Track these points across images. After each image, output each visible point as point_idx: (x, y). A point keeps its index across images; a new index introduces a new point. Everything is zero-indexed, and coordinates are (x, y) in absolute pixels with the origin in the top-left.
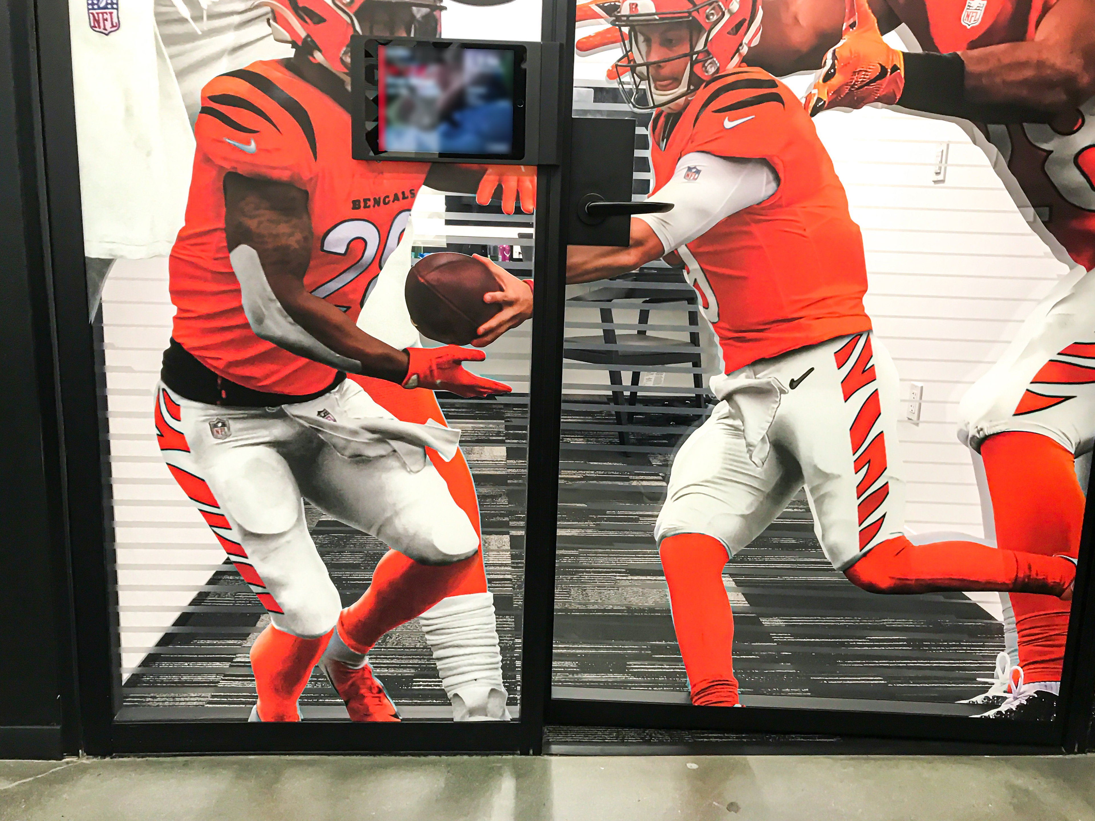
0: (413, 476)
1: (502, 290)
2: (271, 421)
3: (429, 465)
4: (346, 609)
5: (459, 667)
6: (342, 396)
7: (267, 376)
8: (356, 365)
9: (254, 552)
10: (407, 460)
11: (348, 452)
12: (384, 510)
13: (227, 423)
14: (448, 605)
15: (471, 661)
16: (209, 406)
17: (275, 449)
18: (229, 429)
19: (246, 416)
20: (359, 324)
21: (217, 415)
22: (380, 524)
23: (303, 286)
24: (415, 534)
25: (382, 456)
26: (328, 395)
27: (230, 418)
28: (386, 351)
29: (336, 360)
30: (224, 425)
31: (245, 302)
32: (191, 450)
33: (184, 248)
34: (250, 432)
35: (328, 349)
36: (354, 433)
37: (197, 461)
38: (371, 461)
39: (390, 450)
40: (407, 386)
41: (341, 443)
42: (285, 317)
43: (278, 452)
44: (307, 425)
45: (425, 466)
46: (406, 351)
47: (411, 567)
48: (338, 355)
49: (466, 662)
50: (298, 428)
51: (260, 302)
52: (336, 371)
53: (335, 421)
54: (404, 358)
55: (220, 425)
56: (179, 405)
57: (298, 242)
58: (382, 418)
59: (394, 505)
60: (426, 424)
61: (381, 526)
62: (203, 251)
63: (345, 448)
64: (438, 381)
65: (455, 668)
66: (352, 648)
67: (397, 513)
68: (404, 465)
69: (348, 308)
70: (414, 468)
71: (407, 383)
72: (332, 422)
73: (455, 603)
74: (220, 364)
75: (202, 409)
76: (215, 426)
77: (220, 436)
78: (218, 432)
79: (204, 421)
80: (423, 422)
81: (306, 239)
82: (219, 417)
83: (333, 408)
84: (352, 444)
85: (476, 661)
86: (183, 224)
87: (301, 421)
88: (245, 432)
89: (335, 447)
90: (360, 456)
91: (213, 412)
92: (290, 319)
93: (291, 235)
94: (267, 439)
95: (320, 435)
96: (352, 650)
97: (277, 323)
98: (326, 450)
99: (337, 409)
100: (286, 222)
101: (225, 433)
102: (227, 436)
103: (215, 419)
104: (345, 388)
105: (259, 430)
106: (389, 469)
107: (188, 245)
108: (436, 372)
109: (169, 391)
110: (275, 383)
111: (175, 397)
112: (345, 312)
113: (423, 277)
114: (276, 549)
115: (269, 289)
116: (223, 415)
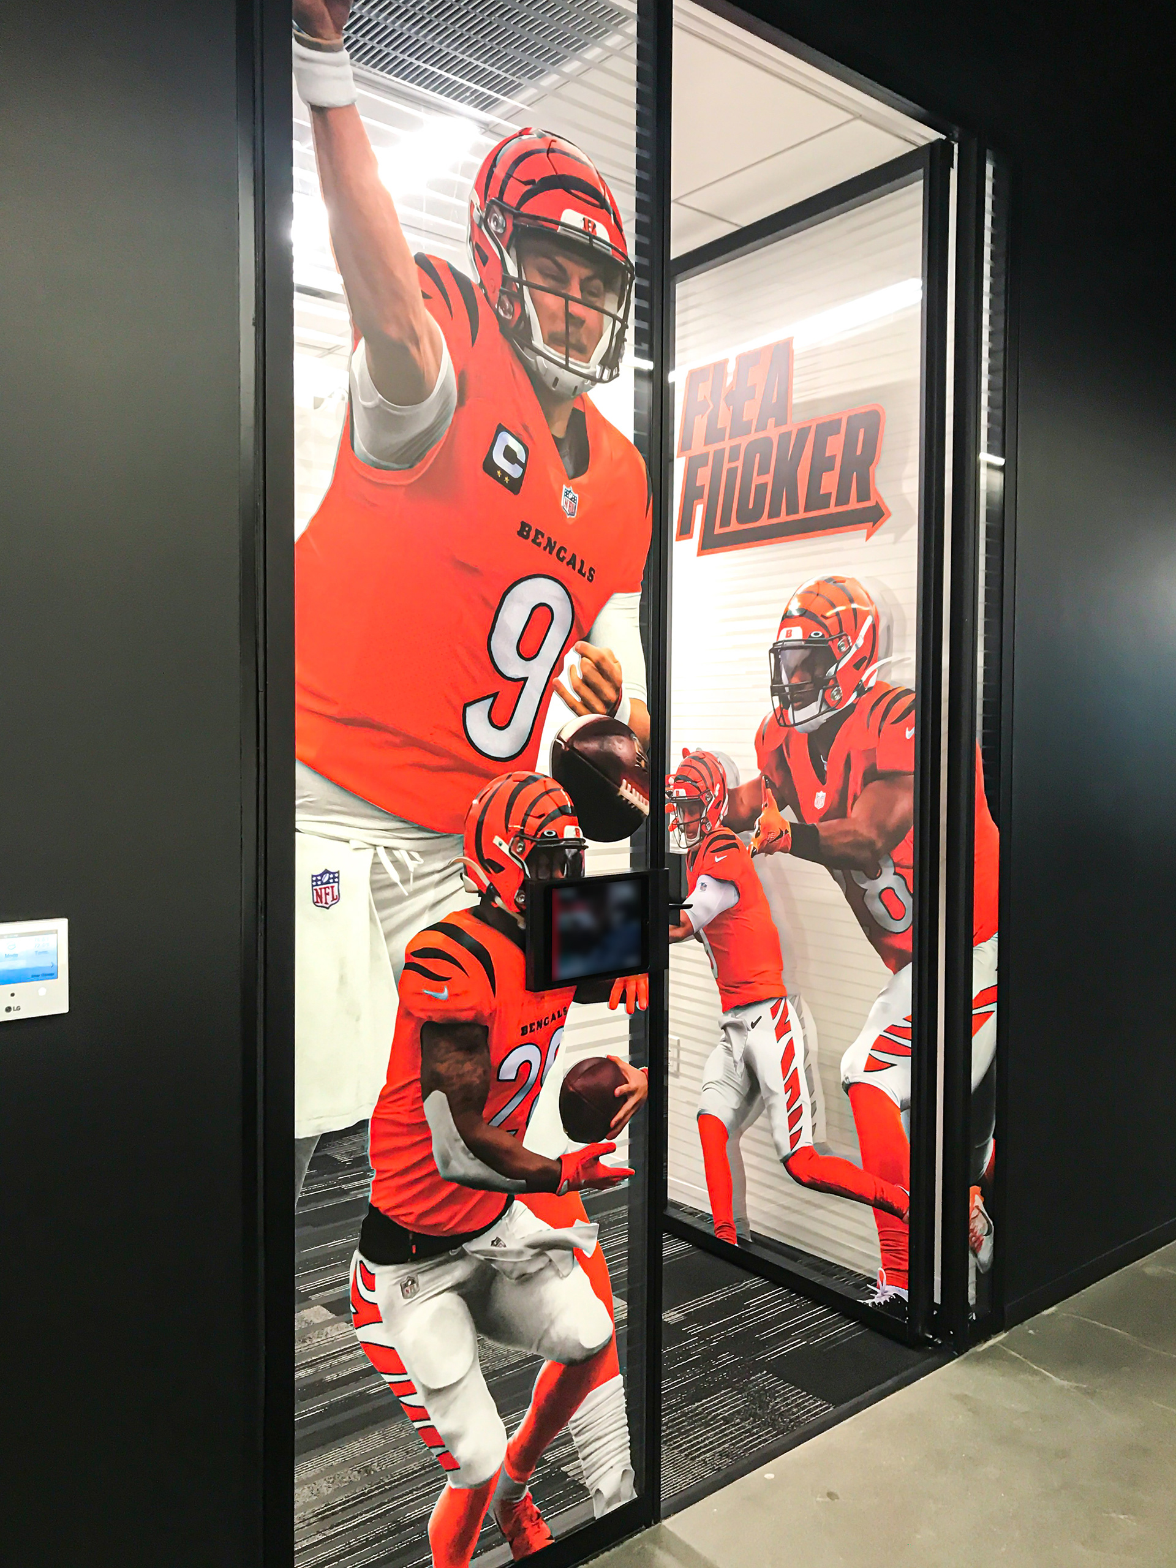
0: (566, 1280)
1: (627, 1082)
2: (453, 1264)
3: (577, 1264)
4: (511, 1439)
5: (600, 1459)
6: (511, 1220)
7: (451, 1218)
8: (521, 1185)
10: (560, 1266)
11: (515, 1274)
12: (542, 1323)
13: (416, 1279)
14: (591, 1400)
15: (608, 1450)
16: (401, 1266)
17: (456, 1292)
18: (418, 1285)
19: (432, 1266)
20: (525, 1145)
21: (407, 1273)
22: (539, 1337)
23: (482, 1119)
24: (566, 1338)
25: (541, 1269)
26: (500, 1221)
27: (419, 1273)
28: (546, 1164)
29: (506, 1186)
30: (413, 1282)
31: (435, 1149)
32: (384, 1320)
33: (386, 1107)
34: (436, 1281)
35: (500, 1176)
36: (520, 1253)
38: (532, 1277)
39: (547, 1260)
40: (561, 1193)
41: (508, 1268)
42: (467, 1154)
43: (459, 1295)
44: (482, 1258)
45: (573, 1267)
46: (559, 1159)
47: (564, 1374)
48: (508, 1180)
49: (602, 1454)
50: (475, 1264)
51: (447, 1145)
52: (506, 1195)
53: (505, 1246)
54: (557, 1167)
55: (410, 1283)
56: (374, 1274)
57: (479, 1077)
58: (541, 1231)
59: (550, 1314)
60: (574, 1226)
61: (540, 1341)
62: (399, 1106)
63: (512, 1272)
64: (583, 1181)
65: (596, 1462)
66: (517, 1479)
67: (552, 1322)
68: (558, 1272)
69: (517, 1131)
70: (565, 1273)
71: (560, 1191)
72: (503, 1248)
73: (596, 1396)
74: (410, 1219)
75: (395, 1271)
76: (406, 1285)
77: (409, 1295)
78: (407, 1291)
79: (396, 1284)
80: (570, 1224)
81: (485, 1072)
82: (409, 1275)
83: (503, 1234)
84: (519, 1265)
85: (612, 1448)
86: (385, 1082)
87: (478, 1256)
88: (432, 1283)
89: (505, 1273)
90: (524, 1275)
91: (404, 1271)
92: (471, 1155)
93: (475, 1071)
94: (449, 1285)
95: (493, 1265)
96: (516, 1482)
97: (461, 1163)
98: (498, 1278)
99: (507, 1233)
100: (470, 1060)
101: (414, 1290)
102: (415, 1293)
103: (405, 1279)
104: (513, 1211)
105: (442, 1277)
106: (545, 1281)
107: (389, 1103)
108: (581, 1174)
109: (366, 1261)
110: (458, 1224)
111: (370, 1266)
112: (514, 1135)
113: (572, 1085)
114: (456, 1398)
115: (455, 1129)
116: (413, 1271)
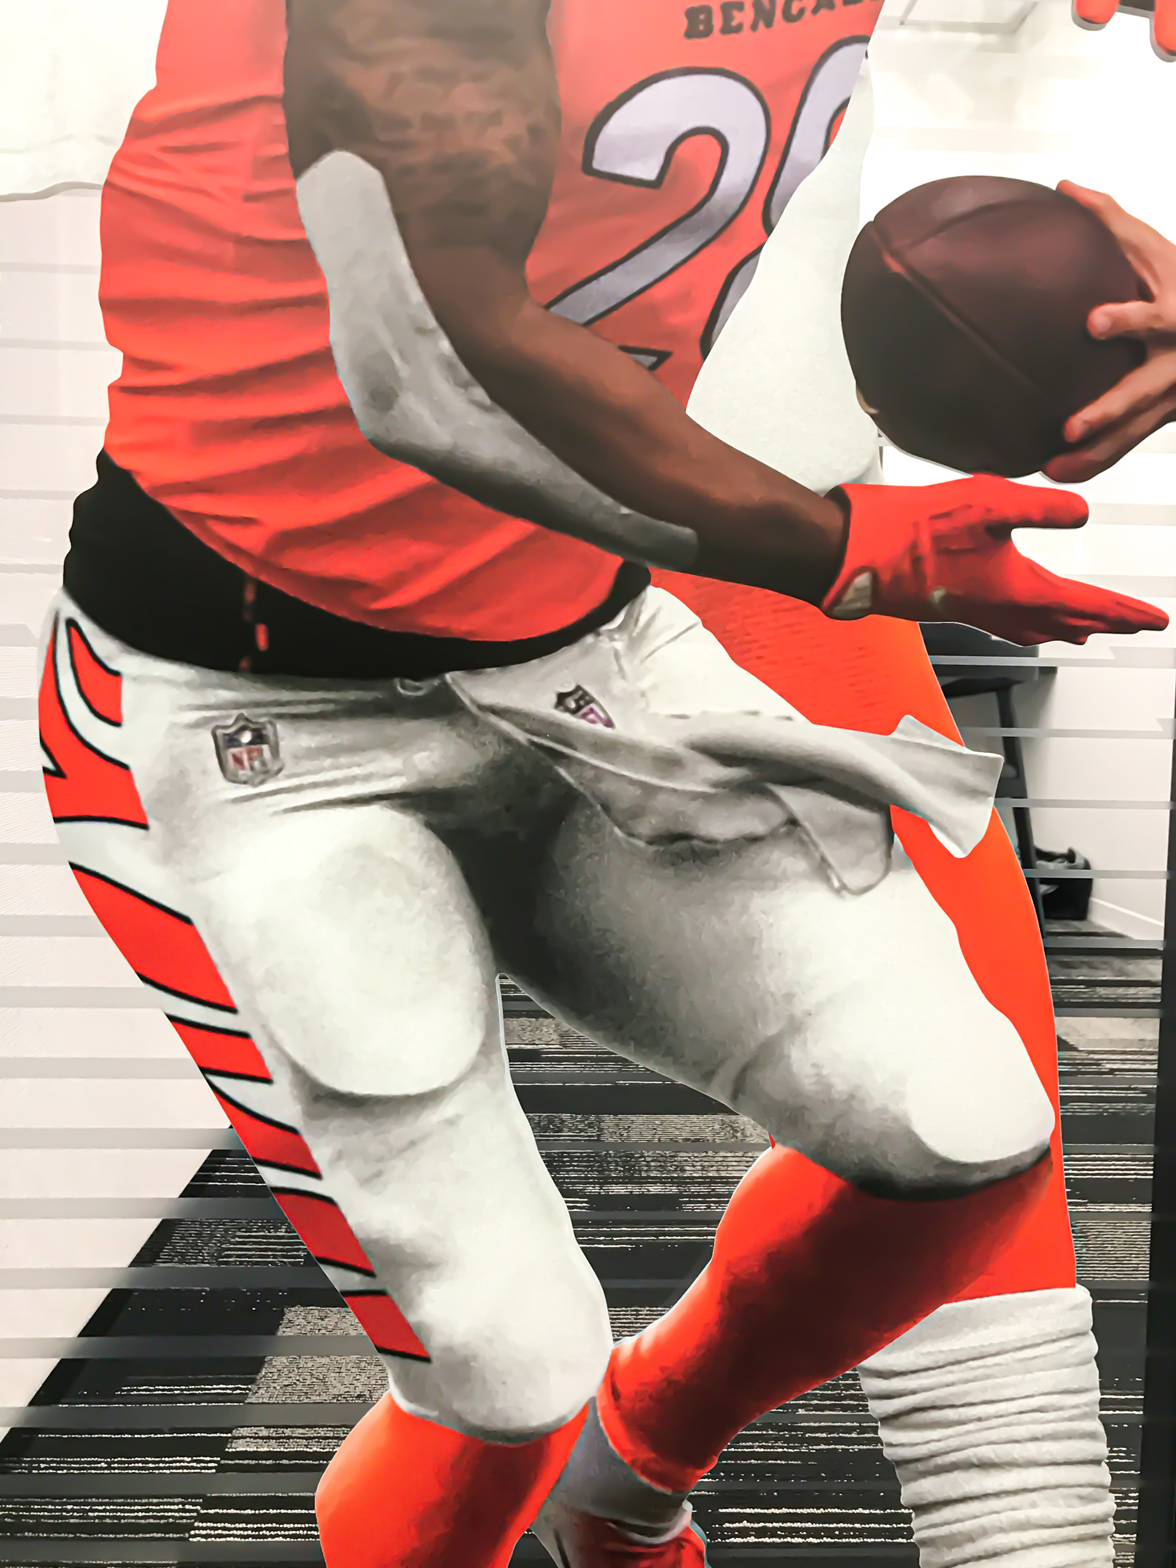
0: (851, 904)
1: (1145, 294)
2: (412, 725)
3: (902, 866)
4: (628, 1343)
5: (984, 1532)
6: (634, 644)
8: (678, 543)
9: (339, 1156)
10: (827, 848)
11: (647, 826)
12: (754, 1015)
13: (269, 731)
14: (949, 1329)
15: (1020, 1515)
16: (214, 676)
17: (421, 816)
18: (275, 752)
19: (330, 707)
20: (695, 410)
21: (237, 705)
22: (744, 1060)
23: (523, 286)
24: (852, 1096)
25: (754, 839)
26: (589, 639)
27: (280, 716)
28: (783, 497)
29: (618, 528)
30: (259, 738)
31: (338, 337)
32: (151, 822)
33: (153, 162)
34: (343, 760)
35: (595, 491)
36: (668, 763)
37: (167, 857)
38: (717, 853)
39: (777, 817)
40: (838, 610)
41: (626, 796)
42: (465, 386)
43: (429, 825)
44: (521, 736)
45: (887, 870)
46: (838, 496)
47: (838, 1206)
48: (625, 511)
49: (1004, 1518)
50: (493, 750)
51: (385, 338)
52: (615, 561)
53: (609, 723)
54: (832, 518)
55: (246, 737)
56: (117, 674)
57: (512, 143)
58: (755, 713)
59: (789, 997)
60: (894, 735)
61: (745, 1070)
62: (208, 170)
63: (637, 812)
64: (938, 594)
65: (970, 1538)
66: (645, 1471)
67: (795, 1027)
68: (822, 869)
69: (663, 357)
70: (854, 879)
71: (838, 600)
72: (599, 727)
73: (973, 1322)
74: (250, 539)
75: (189, 685)
76: (232, 740)
77: (245, 773)
78: (238, 760)
79: (197, 725)
80: (885, 727)
81: (535, 132)
82: (245, 712)
83: (603, 680)
84: (662, 797)
85: (1035, 1514)
86: (150, 82)
87: (505, 726)
88: (328, 762)
89: (606, 808)
90: (686, 837)
91: (225, 695)
92: (480, 393)
93: (495, 118)
94: (395, 784)
95: (563, 772)
96: (644, 1480)
97: (439, 409)
98: (580, 817)
99: (618, 686)
100: (478, 78)
101: (264, 763)
102: (267, 774)
103: (230, 719)
104: (643, 619)
105: (370, 755)
106: (767, 881)
107: (166, 150)
108: (930, 569)
109: (87, 626)
110: (427, 603)
111: (104, 645)
112: (653, 368)
113: (896, 255)
114: (412, 1144)
115: (416, 295)
116: (257, 704)
